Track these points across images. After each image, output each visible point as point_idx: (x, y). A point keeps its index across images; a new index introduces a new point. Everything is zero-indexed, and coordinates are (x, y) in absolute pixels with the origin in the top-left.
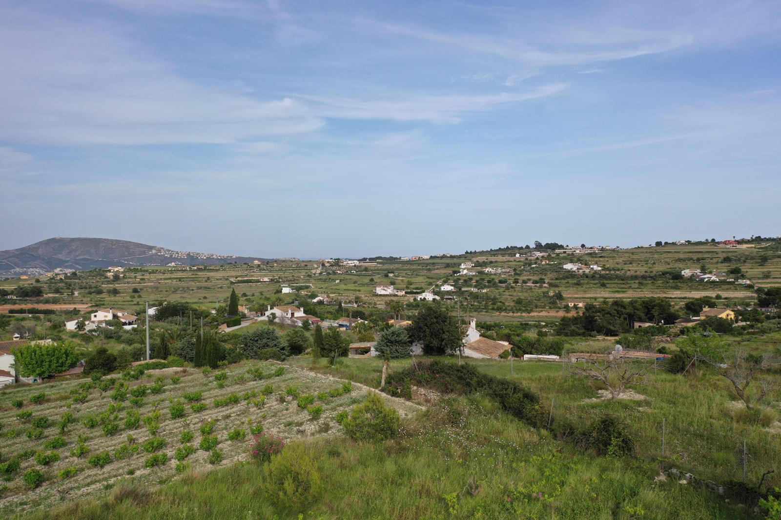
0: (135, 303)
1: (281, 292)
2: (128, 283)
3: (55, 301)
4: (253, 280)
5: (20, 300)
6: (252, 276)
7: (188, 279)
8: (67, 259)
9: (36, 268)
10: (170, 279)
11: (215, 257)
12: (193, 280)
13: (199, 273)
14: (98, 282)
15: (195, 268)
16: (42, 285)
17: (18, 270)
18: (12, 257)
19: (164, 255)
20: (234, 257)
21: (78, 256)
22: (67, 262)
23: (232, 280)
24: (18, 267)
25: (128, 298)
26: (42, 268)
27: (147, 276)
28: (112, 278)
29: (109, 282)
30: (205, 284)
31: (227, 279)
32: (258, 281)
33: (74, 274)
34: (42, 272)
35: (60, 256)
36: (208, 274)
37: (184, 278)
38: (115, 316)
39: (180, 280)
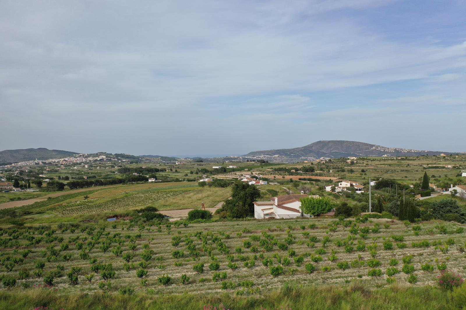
0: (363, 178)
1: (461, 175)
2: (359, 166)
3: (321, 175)
4: (439, 166)
5: (304, 173)
6: (439, 164)
7: (395, 165)
8: (326, 152)
9: (311, 157)
10: (384, 164)
11: (413, 151)
12: (398, 165)
13: (402, 162)
14: (342, 165)
15: (400, 158)
16: (314, 166)
17: (303, 158)
18: (301, 151)
19: (380, 150)
20: (426, 151)
21: (332, 150)
22: (327, 154)
23: (425, 166)
24: (303, 156)
25: (359, 175)
26: (314, 157)
27: (370, 163)
28: (350, 163)
29: (348, 165)
30: (406, 168)
31: (421, 166)
32: (444, 168)
33: (330, 160)
34: (314, 159)
35: (323, 151)
36: (408, 162)
37: (392, 164)
38: (351, 185)
39: (390, 166)
